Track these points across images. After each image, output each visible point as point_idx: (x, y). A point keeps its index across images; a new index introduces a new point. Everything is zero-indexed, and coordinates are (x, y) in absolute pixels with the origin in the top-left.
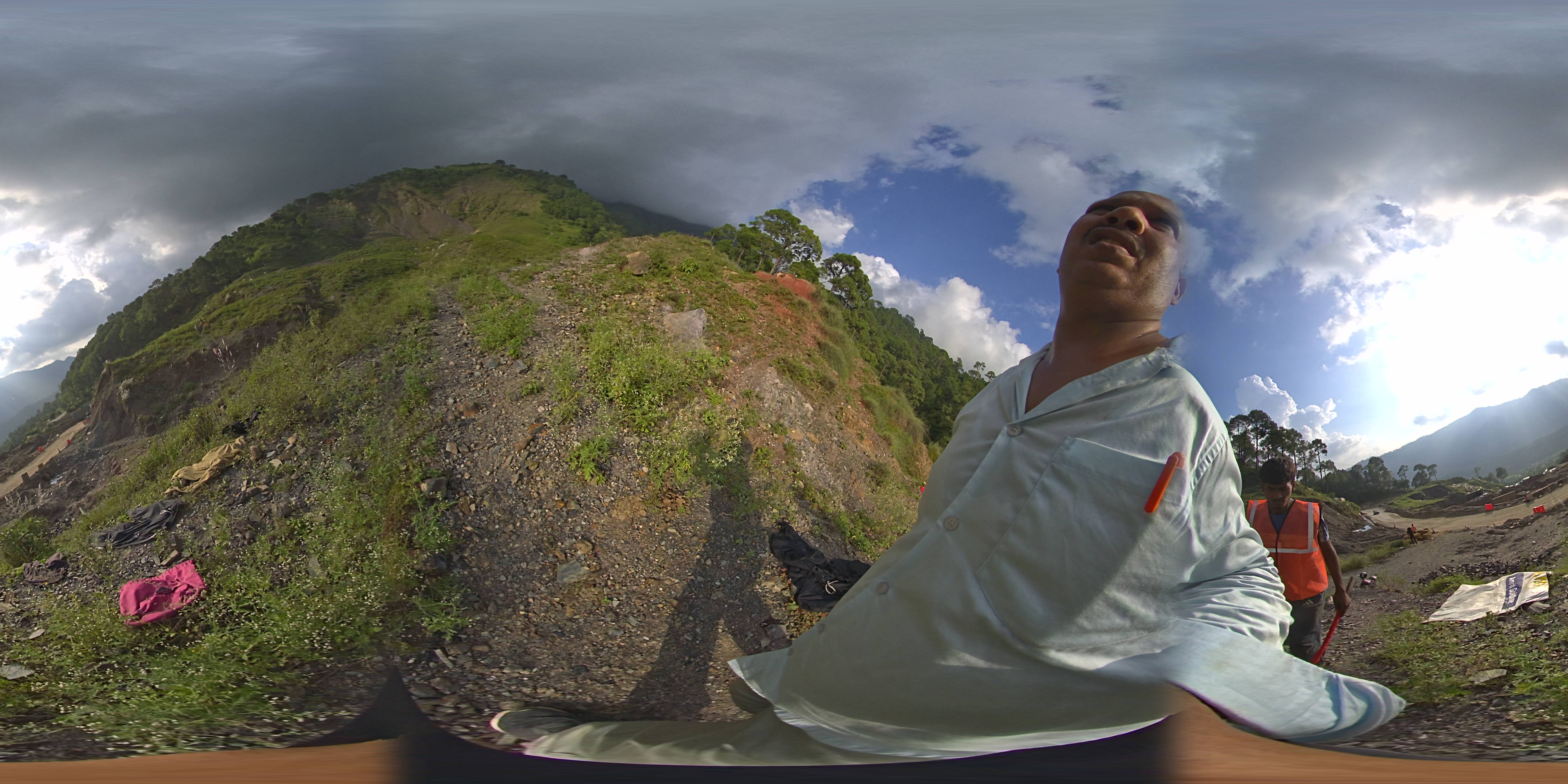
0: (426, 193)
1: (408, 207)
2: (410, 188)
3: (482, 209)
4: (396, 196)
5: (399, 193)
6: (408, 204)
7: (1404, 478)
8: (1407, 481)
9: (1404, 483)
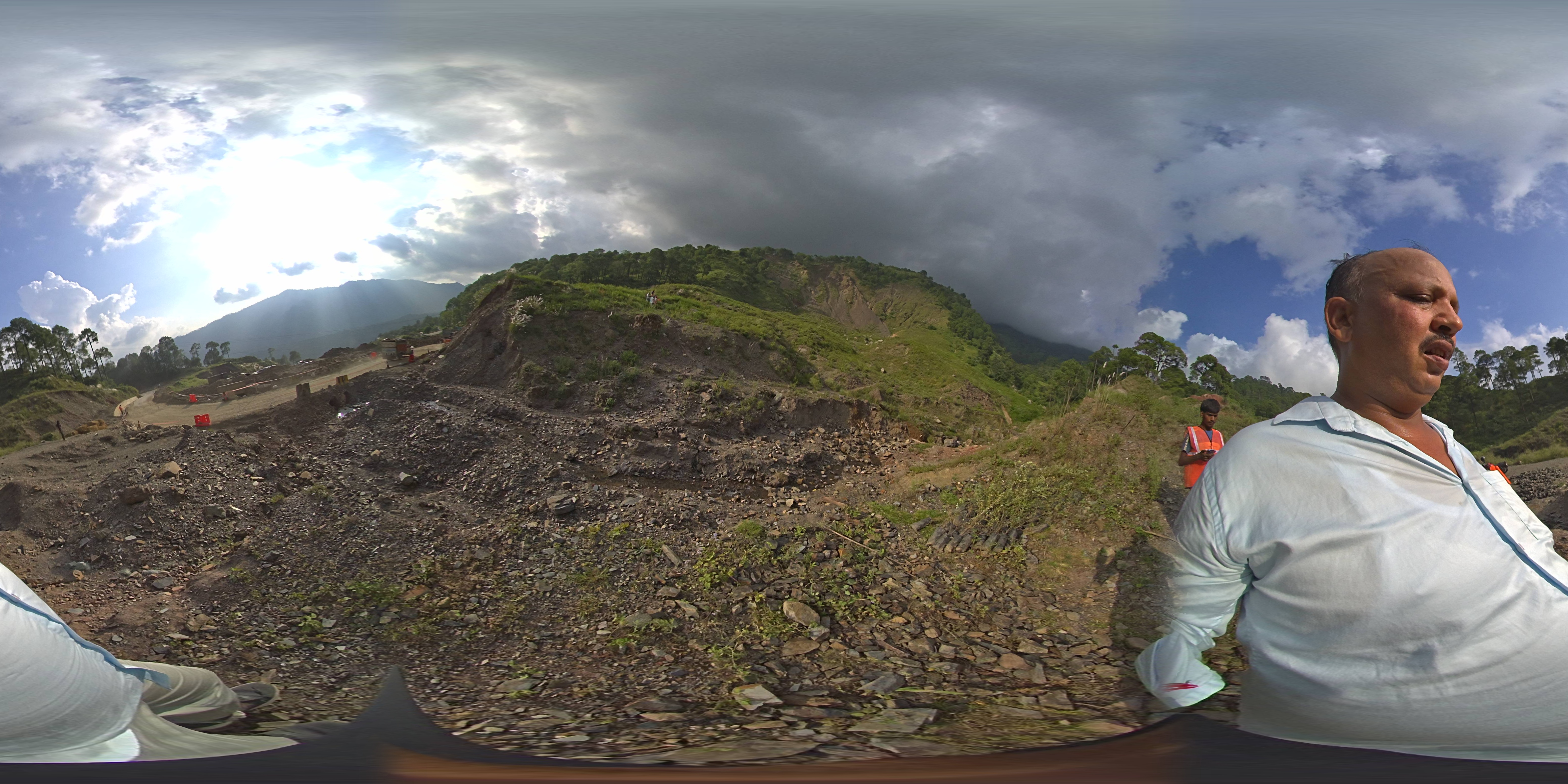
1: (845, 293)
2: (853, 276)
3: (901, 314)
6: (846, 290)
7: (196, 356)
8: (198, 360)
9: (196, 362)
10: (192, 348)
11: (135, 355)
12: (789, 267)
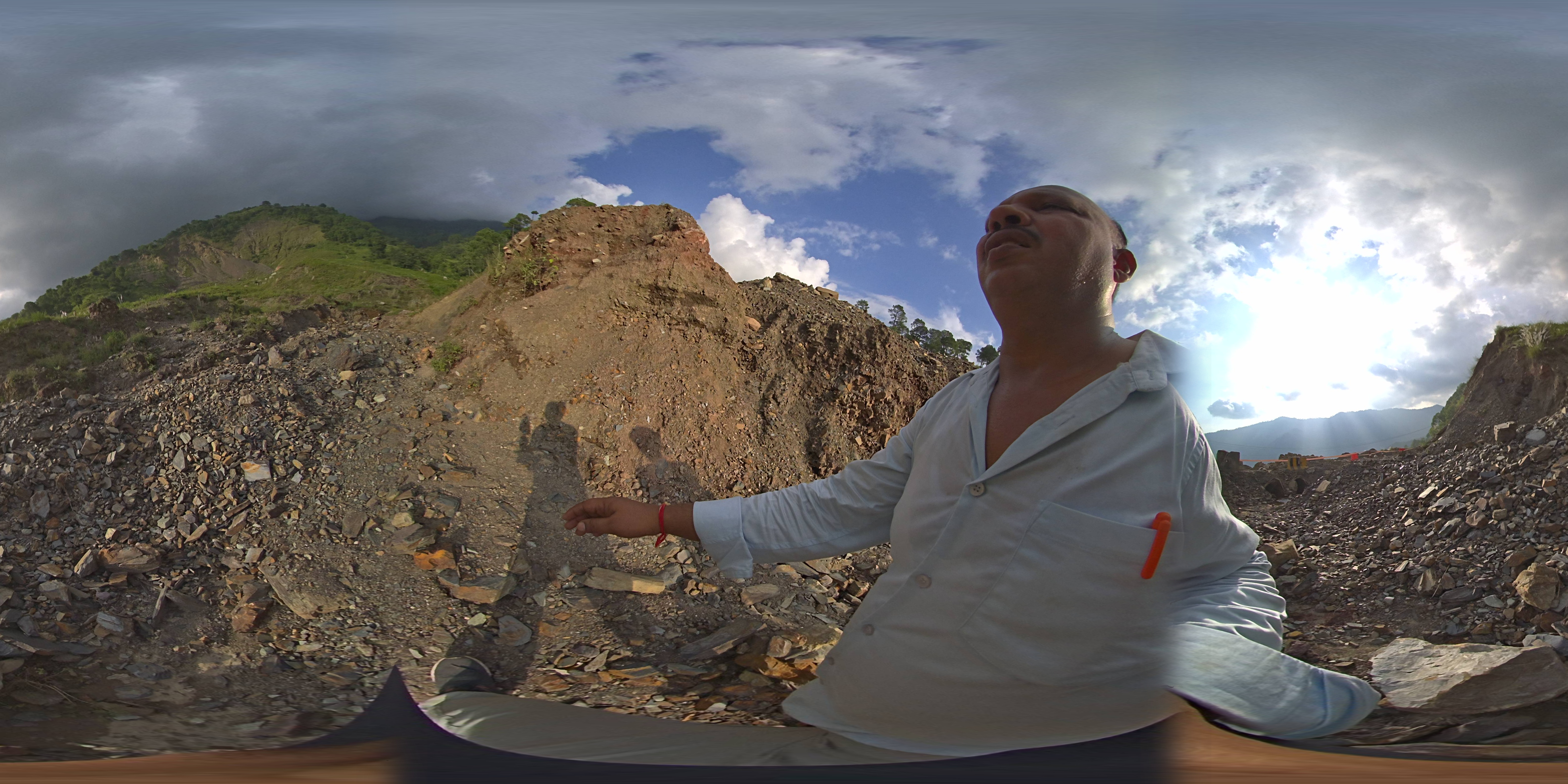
0: (217, 241)
1: (207, 257)
2: (202, 239)
3: (271, 248)
4: (194, 248)
5: (195, 244)
6: (205, 254)
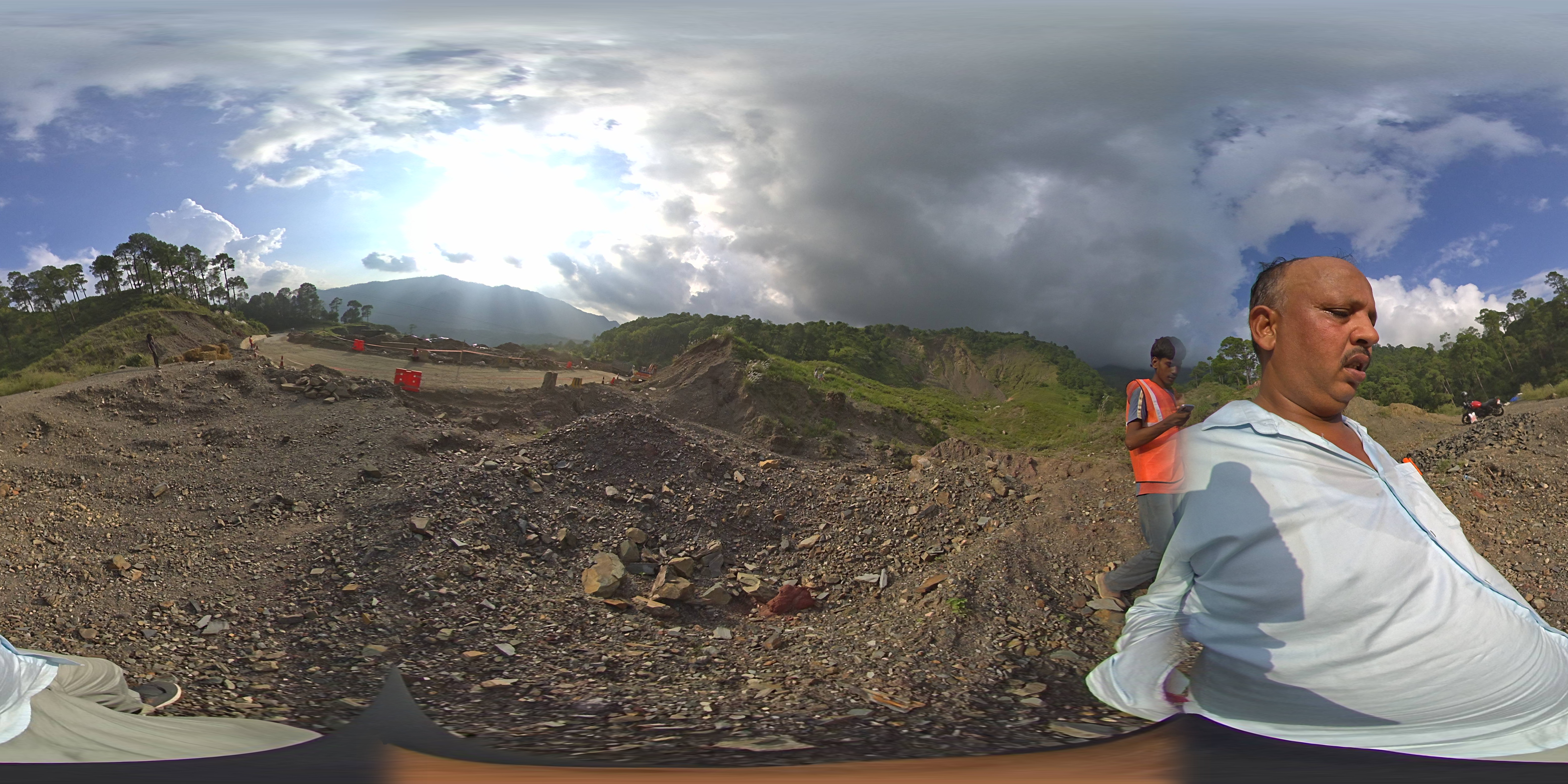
1: (959, 364)
2: (964, 347)
3: (1012, 378)
6: (960, 361)
7: (335, 311)
8: (336, 315)
9: (334, 316)
10: (333, 302)
11: (271, 294)
12: (908, 343)
